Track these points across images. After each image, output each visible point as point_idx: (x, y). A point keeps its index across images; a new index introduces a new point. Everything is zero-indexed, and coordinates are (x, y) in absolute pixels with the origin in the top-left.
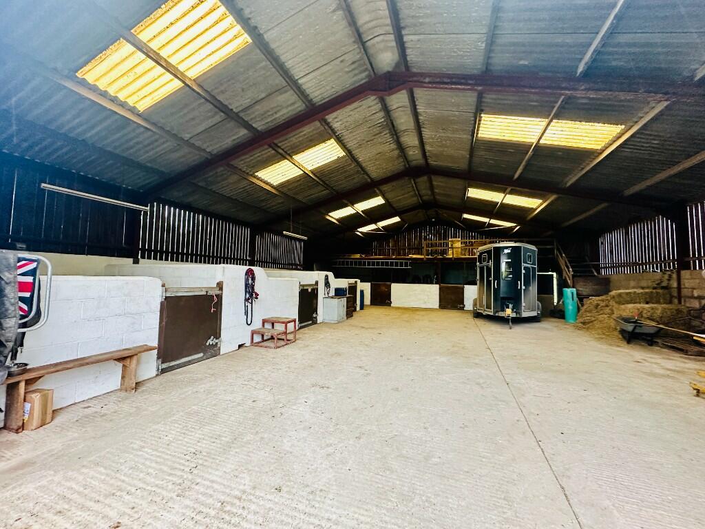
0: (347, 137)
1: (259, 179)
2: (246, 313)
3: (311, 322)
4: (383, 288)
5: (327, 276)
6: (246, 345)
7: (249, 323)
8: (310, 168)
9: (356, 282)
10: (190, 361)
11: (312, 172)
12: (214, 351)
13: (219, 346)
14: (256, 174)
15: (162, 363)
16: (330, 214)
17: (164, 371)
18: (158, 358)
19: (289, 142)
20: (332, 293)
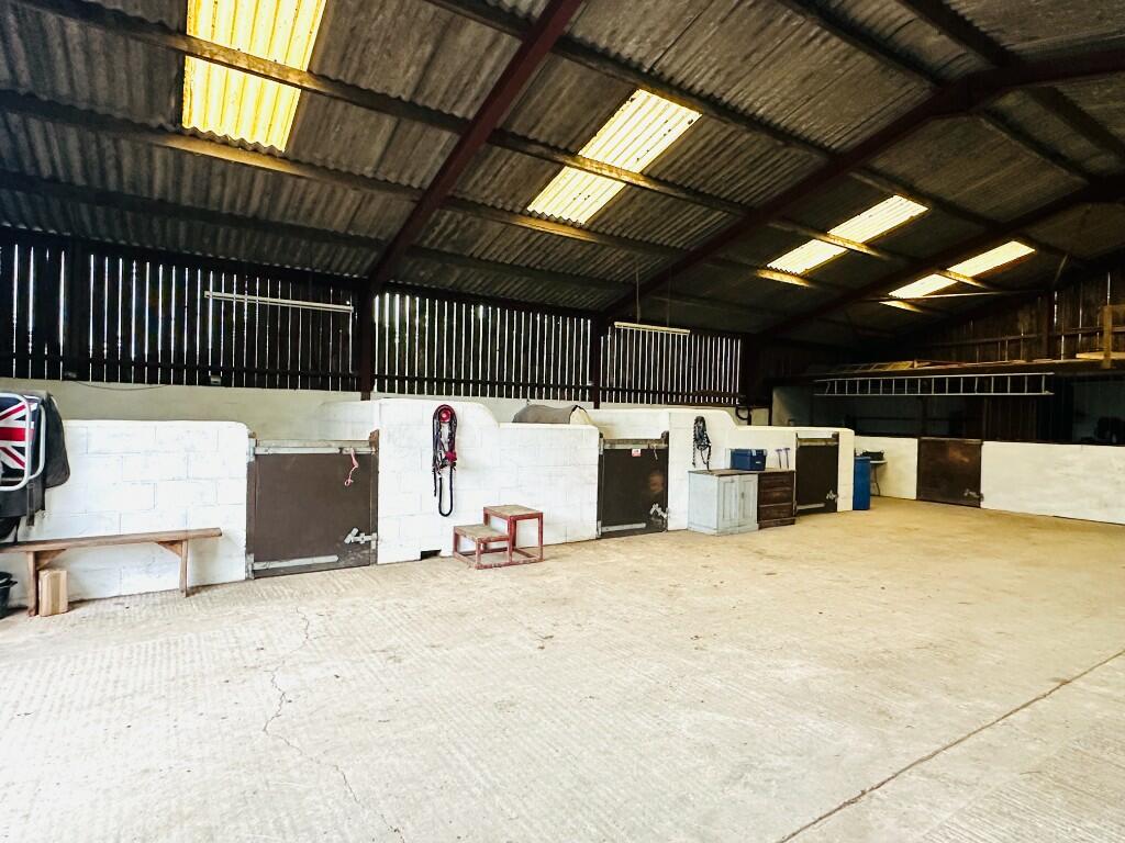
0: (676, 67)
1: (540, 217)
2: (439, 491)
3: (644, 525)
4: (956, 455)
5: (700, 420)
6: (442, 554)
7: (446, 511)
8: (638, 168)
9: (836, 437)
10: (309, 566)
11: (646, 174)
12: (364, 557)
13: (373, 547)
14: (530, 208)
15: (255, 561)
16: (773, 265)
17: (257, 575)
18: (248, 552)
19: (548, 124)
20: (722, 461)
